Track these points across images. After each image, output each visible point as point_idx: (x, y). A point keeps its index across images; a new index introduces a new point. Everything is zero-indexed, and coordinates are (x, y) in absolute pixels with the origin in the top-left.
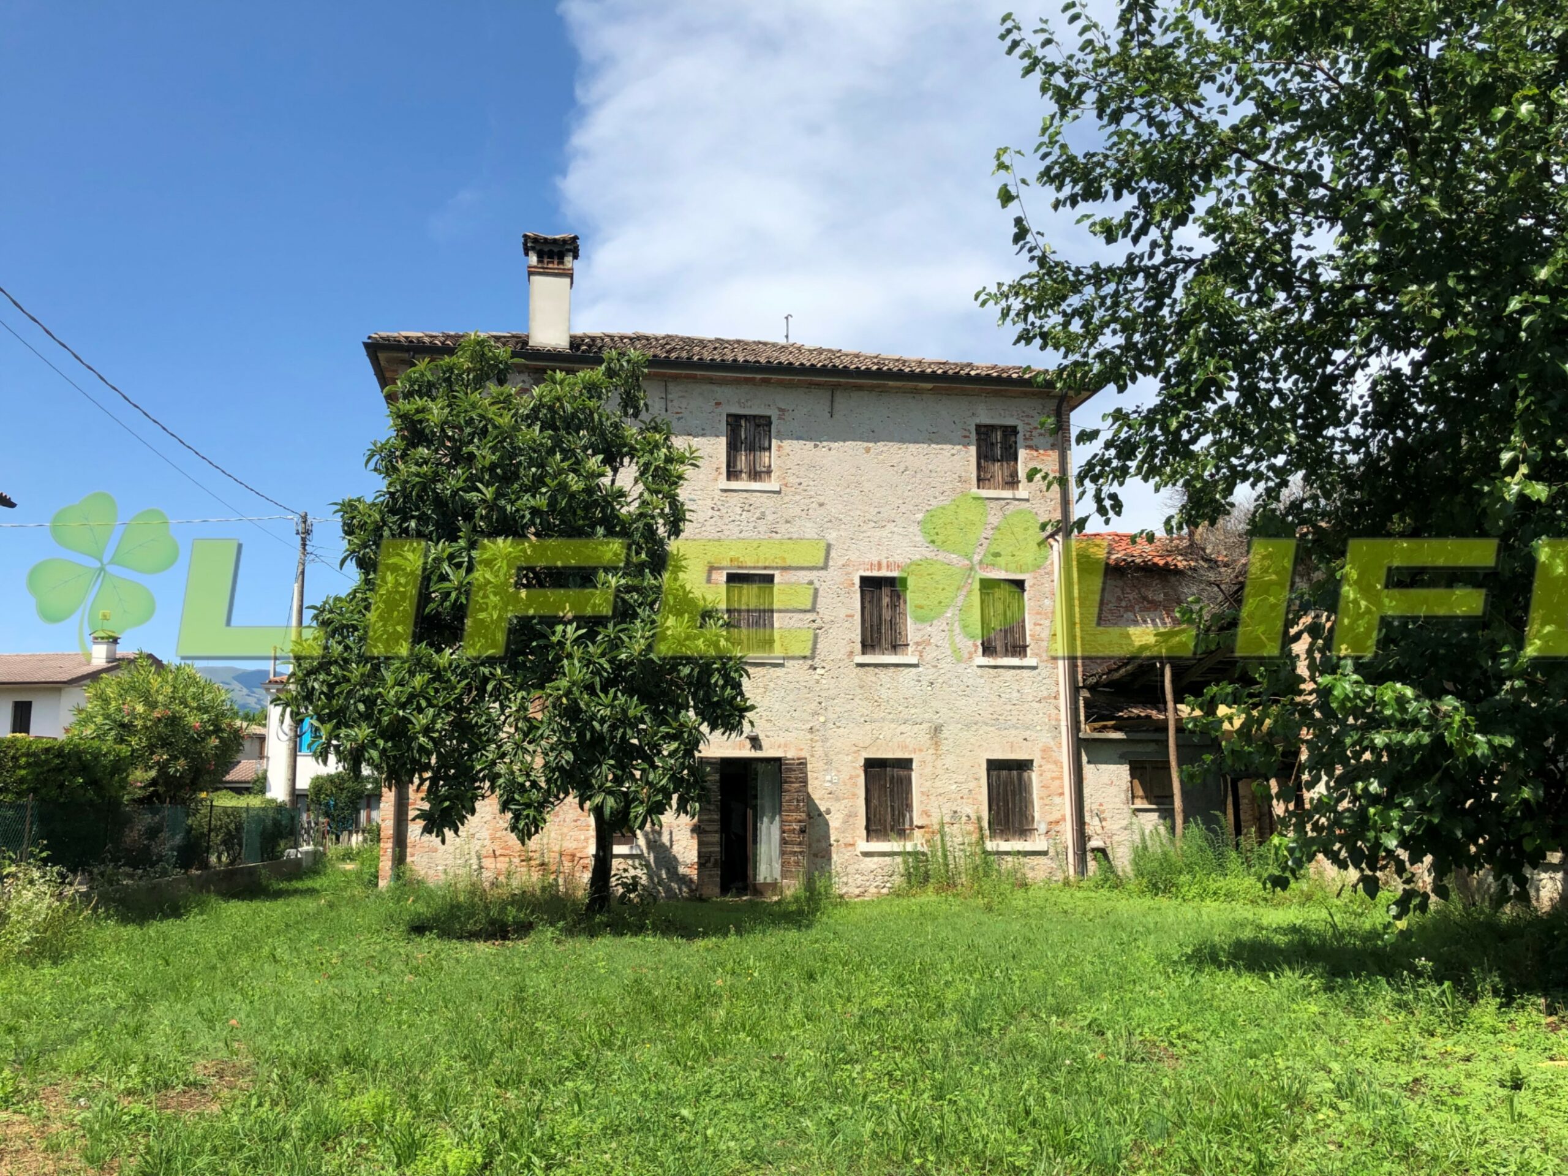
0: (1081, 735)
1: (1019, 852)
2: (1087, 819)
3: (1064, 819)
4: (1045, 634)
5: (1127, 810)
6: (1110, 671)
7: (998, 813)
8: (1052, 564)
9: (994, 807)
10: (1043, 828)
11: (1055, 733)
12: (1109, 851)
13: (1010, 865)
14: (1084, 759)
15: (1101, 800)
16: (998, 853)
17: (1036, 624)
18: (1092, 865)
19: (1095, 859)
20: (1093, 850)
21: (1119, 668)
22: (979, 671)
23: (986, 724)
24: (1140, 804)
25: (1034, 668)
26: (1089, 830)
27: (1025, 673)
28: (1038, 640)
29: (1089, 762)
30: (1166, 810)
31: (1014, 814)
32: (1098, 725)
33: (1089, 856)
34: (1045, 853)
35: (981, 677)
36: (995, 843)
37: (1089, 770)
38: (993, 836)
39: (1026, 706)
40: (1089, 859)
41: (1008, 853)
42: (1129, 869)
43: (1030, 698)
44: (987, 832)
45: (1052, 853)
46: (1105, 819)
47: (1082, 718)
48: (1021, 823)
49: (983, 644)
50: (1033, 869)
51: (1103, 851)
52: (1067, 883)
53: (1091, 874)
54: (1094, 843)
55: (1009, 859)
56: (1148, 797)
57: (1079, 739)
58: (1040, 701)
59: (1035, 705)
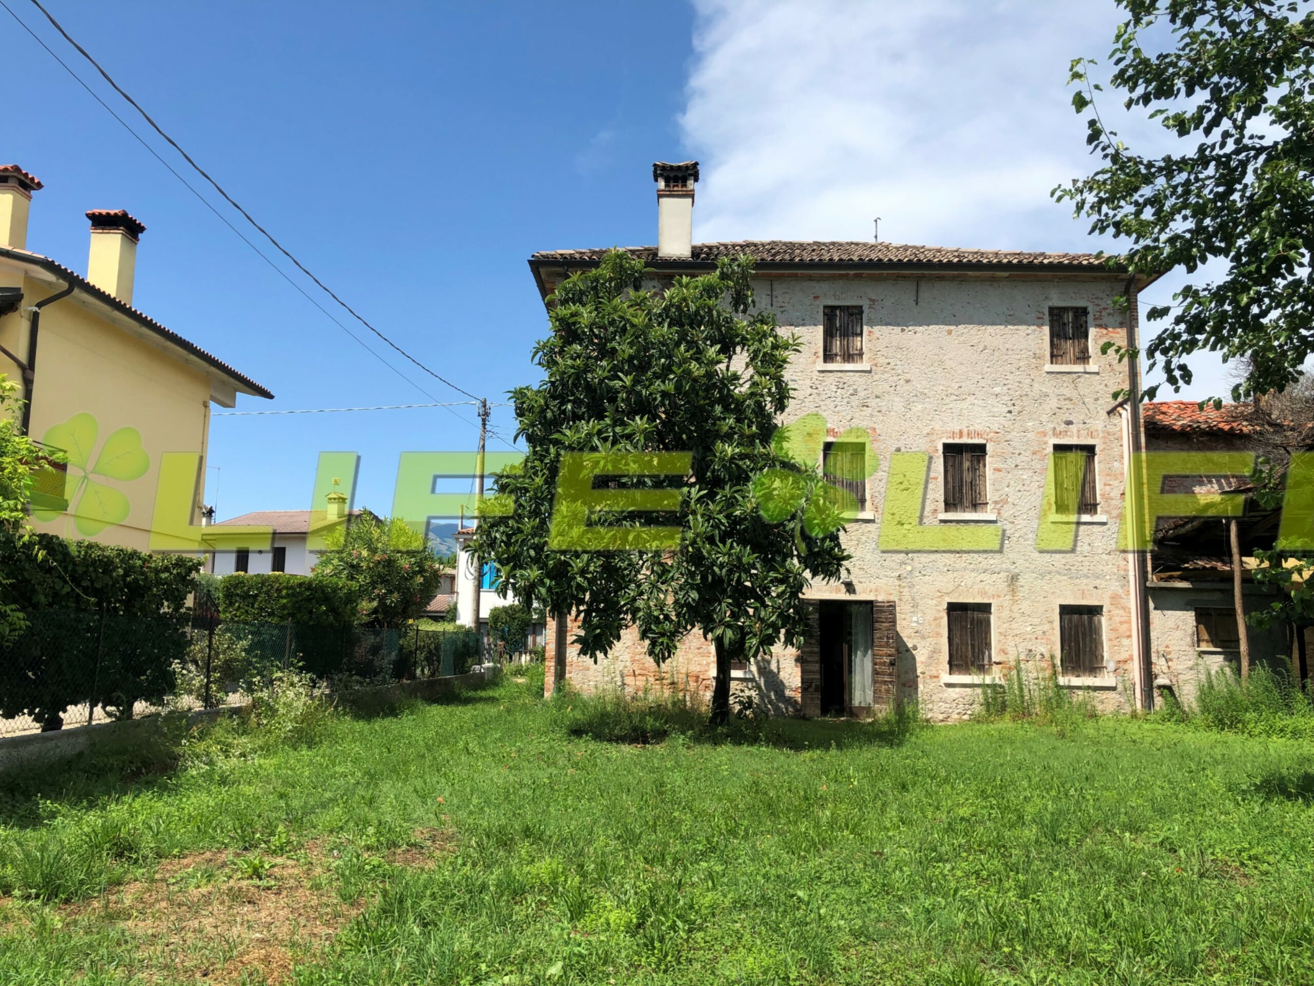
0: (1148, 584)
1: (1089, 688)
2: (1154, 658)
3: (1131, 659)
4: (1116, 493)
5: (1192, 653)
6: (1176, 527)
7: (1070, 653)
8: (1121, 430)
9: (1066, 647)
10: (1111, 666)
11: (1124, 582)
12: (1175, 689)
13: (1081, 698)
14: (1151, 605)
15: (1167, 643)
16: (1070, 688)
17: (1105, 485)
18: (1158, 701)
19: (1161, 695)
20: (1159, 687)
21: (1186, 523)
23: (1059, 573)
24: (1204, 647)
25: (1104, 524)
26: (1155, 669)
27: (1096, 528)
28: (1108, 499)
29: (1155, 608)
30: (1231, 653)
31: (1084, 652)
32: (1163, 575)
33: (1156, 693)
34: (1114, 689)
36: (1067, 678)
37: (1156, 616)
38: (1065, 672)
39: (1097, 558)
40: (1155, 695)
41: (1079, 688)
42: (1194, 705)
43: (1100, 551)
44: (1060, 669)
45: (1120, 688)
46: (1171, 660)
47: (1149, 569)
48: (1091, 661)
50: (1102, 702)
51: (1169, 688)
52: (1134, 715)
53: (1157, 708)
54: (1161, 681)
55: (1080, 692)
56: (1214, 641)
57: (1146, 588)
58: (1109, 554)
59: (1104, 556)
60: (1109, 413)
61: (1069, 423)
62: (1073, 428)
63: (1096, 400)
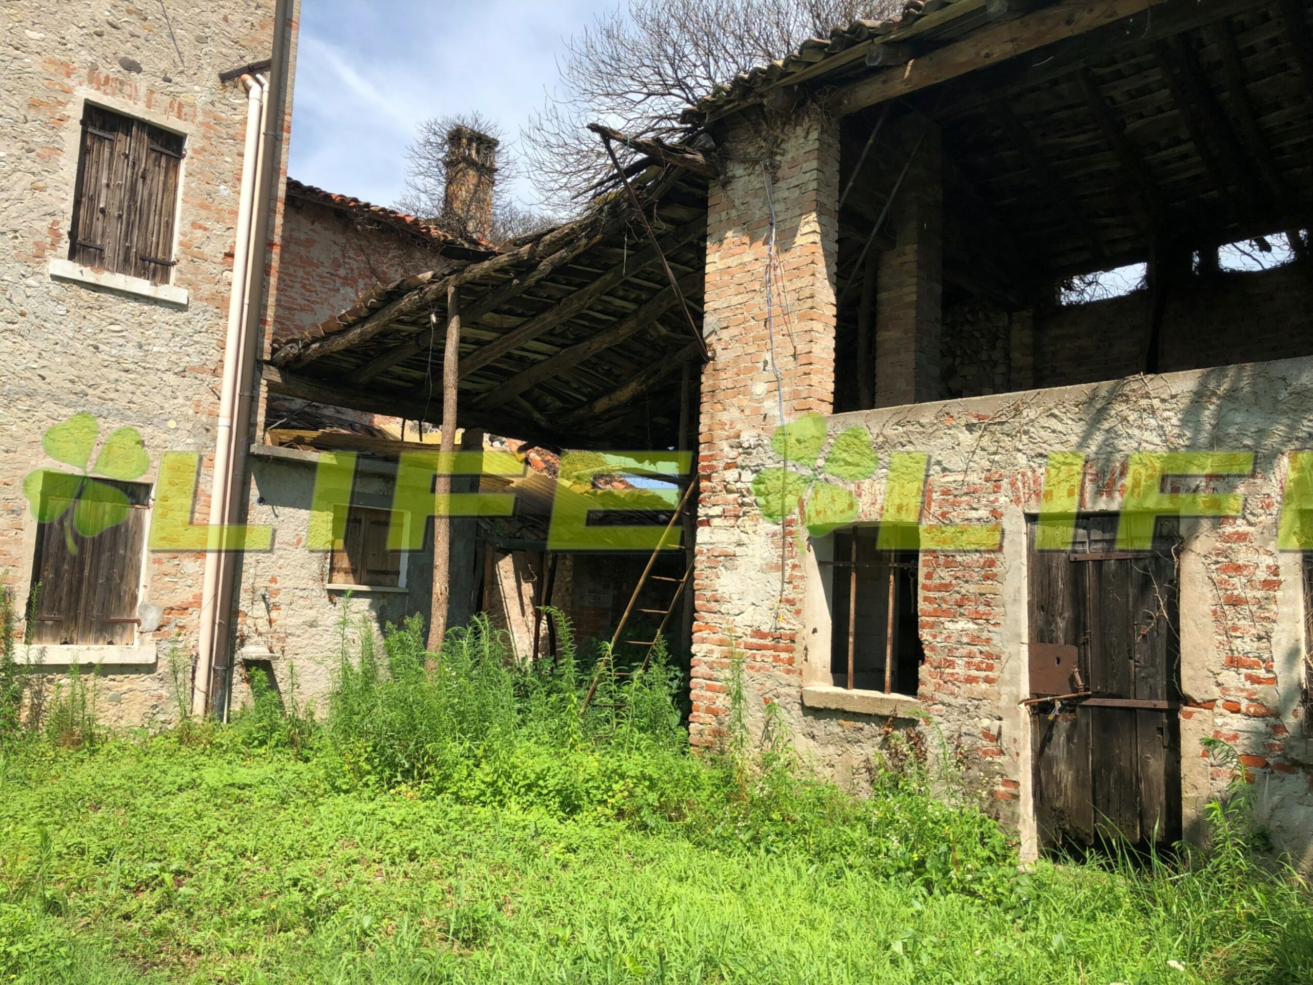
0: (254, 449)
1: (88, 668)
2: (244, 604)
3: (197, 602)
4: (215, 249)
5: (318, 592)
6: (328, 335)
7: (56, 586)
8: (244, 122)
9: (49, 574)
10: (151, 618)
11: (205, 439)
12: (281, 670)
13: (65, 693)
14: (254, 493)
15: (275, 572)
16: (41, 669)
17: (194, 225)
18: (241, 692)
19: (248, 680)
20: (249, 664)
21: (349, 327)
22: (56, 289)
23: (57, 400)
24: (341, 582)
25: (180, 307)
26: (244, 626)
27: (160, 314)
28: (196, 258)
29: (261, 501)
30: (384, 594)
31: (93, 587)
32: (287, 435)
33: (238, 674)
34: (149, 669)
35: (58, 300)
36: (36, 647)
37: (259, 514)
38: (35, 629)
39: (153, 378)
40: (236, 678)
41: (62, 669)
43: (163, 364)
44: (20, 626)
45: (164, 667)
46: (277, 607)
47: (261, 418)
48: (104, 606)
49: (73, 234)
50: (117, 700)
51: (265, 665)
52: (186, 737)
53: (236, 707)
54: (253, 650)
55: (65, 680)
56: (355, 572)
57: (250, 456)
58: (182, 374)
59: (170, 378)
60: (225, 78)
61: (131, 66)
62: (141, 82)
63: (201, 40)
